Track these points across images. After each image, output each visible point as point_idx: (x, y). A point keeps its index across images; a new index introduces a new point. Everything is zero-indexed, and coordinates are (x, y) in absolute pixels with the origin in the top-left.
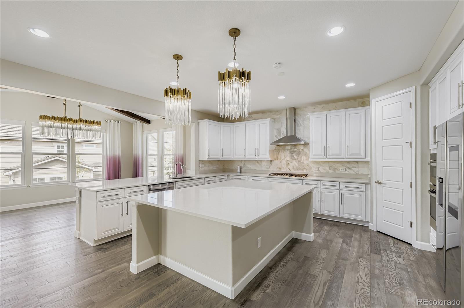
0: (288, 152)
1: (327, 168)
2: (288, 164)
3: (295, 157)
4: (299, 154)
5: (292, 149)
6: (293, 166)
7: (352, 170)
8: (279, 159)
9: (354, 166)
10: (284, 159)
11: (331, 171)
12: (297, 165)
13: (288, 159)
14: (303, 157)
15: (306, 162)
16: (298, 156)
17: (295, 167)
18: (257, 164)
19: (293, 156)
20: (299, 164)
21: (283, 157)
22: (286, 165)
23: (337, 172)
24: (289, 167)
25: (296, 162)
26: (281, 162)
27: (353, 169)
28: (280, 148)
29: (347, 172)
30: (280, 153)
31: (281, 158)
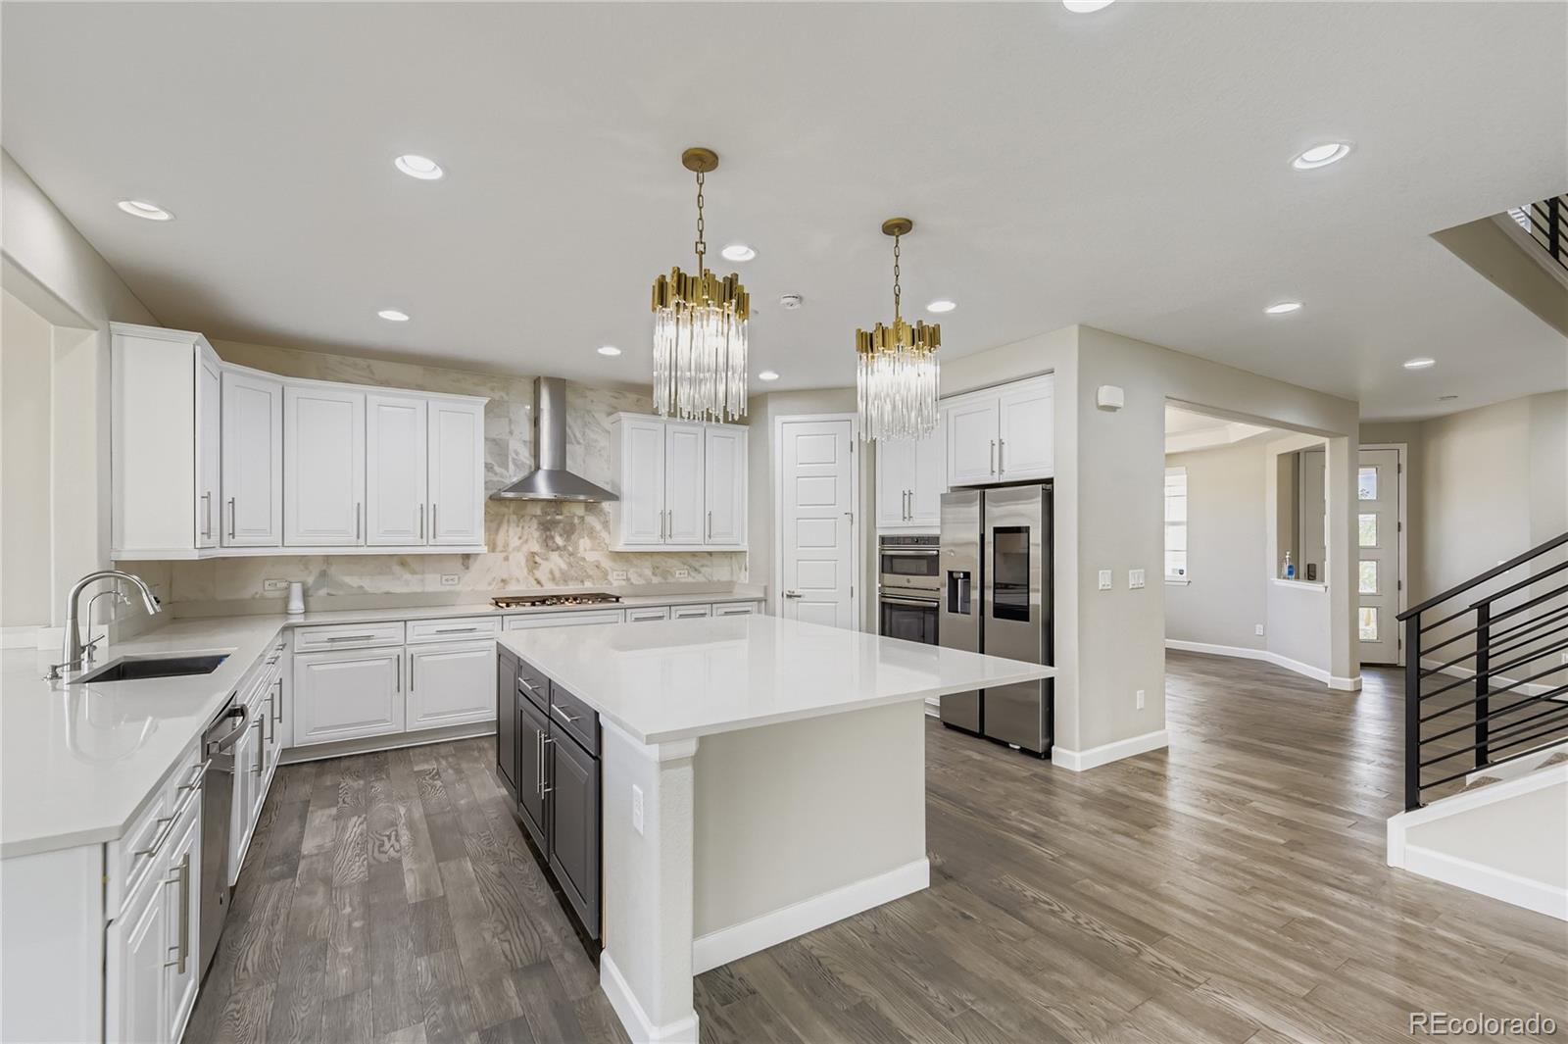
0: (535, 524)
1: (648, 572)
2: (533, 563)
3: (559, 541)
4: (569, 532)
5: (546, 513)
6: (551, 572)
7: (700, 572)
8: (498, 549)
9: (705, 562)
10: (518, 549)
11: (656, 580)
12: (564, 566)
13: (536, 547)
14: (582, 541)
15: (591, 557)
16: (568, 539)
17: (557, 574)
18: (397, 569)
19: (552, 538)
20: (570, 565)
21: (514, 542)
22: (525, 571)
23: (671, 580)
24: (538, 574)
25: (560, 556)
26: (506, 559)
27: (703, 570)
28: (506, 510)
29: (690, 580)
30: (504, 527)
31: (506, 545)
